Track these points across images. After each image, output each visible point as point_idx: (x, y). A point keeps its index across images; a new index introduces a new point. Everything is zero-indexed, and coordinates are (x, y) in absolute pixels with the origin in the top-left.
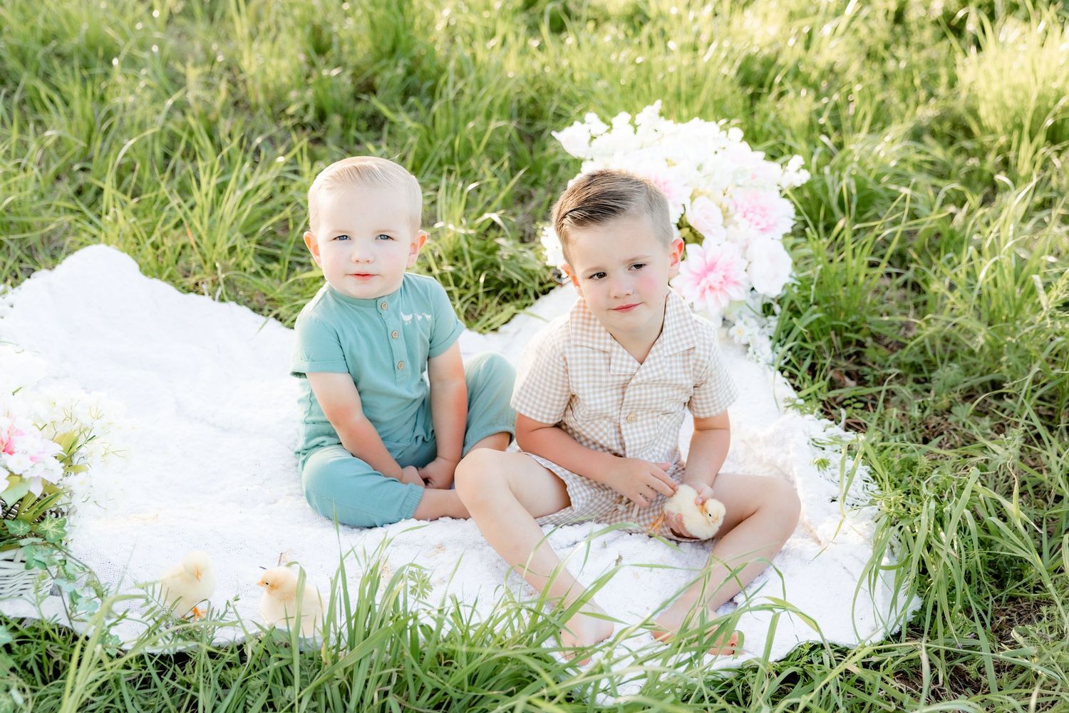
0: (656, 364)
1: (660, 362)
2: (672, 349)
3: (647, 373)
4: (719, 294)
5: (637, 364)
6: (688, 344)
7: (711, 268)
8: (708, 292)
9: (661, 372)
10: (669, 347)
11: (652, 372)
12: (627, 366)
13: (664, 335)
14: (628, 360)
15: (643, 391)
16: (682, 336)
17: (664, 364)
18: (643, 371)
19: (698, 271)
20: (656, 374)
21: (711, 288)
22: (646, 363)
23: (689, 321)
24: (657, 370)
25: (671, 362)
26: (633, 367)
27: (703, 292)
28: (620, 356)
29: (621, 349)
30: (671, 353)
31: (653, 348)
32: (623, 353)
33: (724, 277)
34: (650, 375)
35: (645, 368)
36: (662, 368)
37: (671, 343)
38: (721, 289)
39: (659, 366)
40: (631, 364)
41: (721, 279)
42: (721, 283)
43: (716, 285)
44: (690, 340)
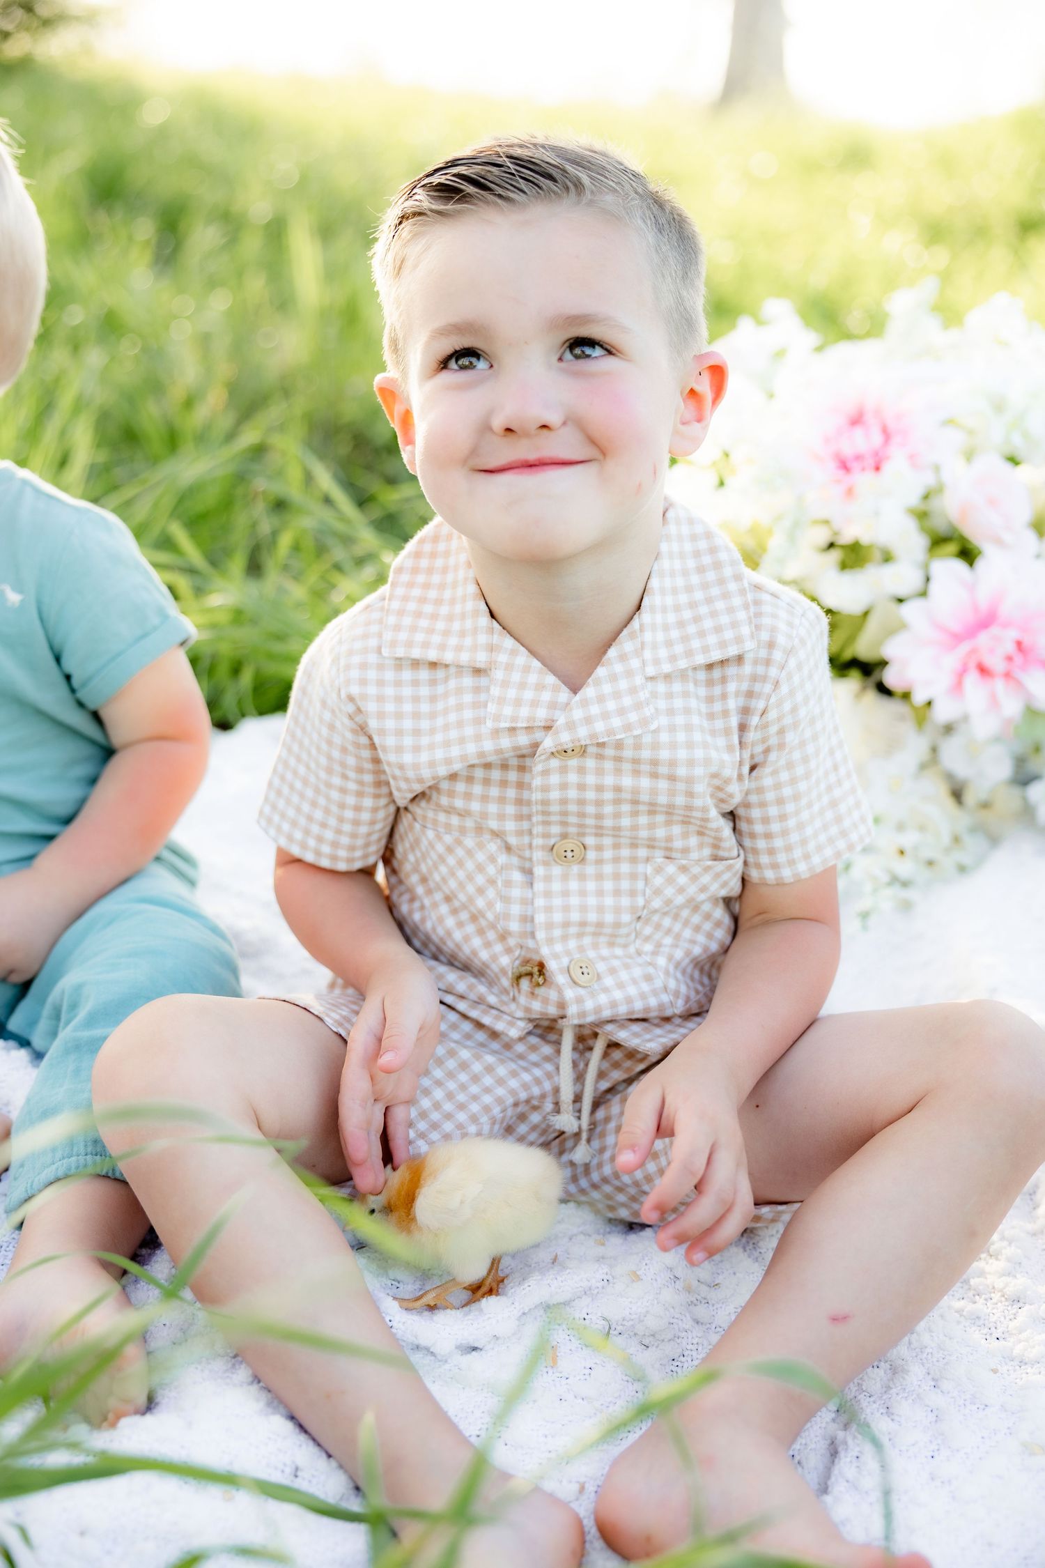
0: (617, 695)
1: (633, 690)
2: (673, 659)
3: (588, 720)
4: (999, 685)
5: (564, 694)
6: (723, 645)
7: (985, 621)
8: (972, 678)
9: (633, 717)
10: (663, 653)
11: (605, 716)
12: (535, 704)
13: (645, 616)
14: (540, 687)
15: (591, 779)
16: (708, 624)
17: (643, 695)
18: (578, 714)
19: (955, 626)
20: (616, 722)
21: (983, 670)
22: (589, 691)
23: (732, 586)
24: (622, 712)
25: (670, 696)
26: (553, 706)
27: (961, 675)
28: (516, 677)
29: (523, 657)
30: (667, 668)
31: (612, 653)
32: (526, 669)
33: (1019, 644)
34: (600, 727)
35: (585, 703)
36: (638, 706)
37: (669, 644)
38: (1008, 675)
39: (627, 701)
40: (546, 696)
41: (1010, 648)
42: (1009, 659)
43: (996, 663)
44: (728, 635)
